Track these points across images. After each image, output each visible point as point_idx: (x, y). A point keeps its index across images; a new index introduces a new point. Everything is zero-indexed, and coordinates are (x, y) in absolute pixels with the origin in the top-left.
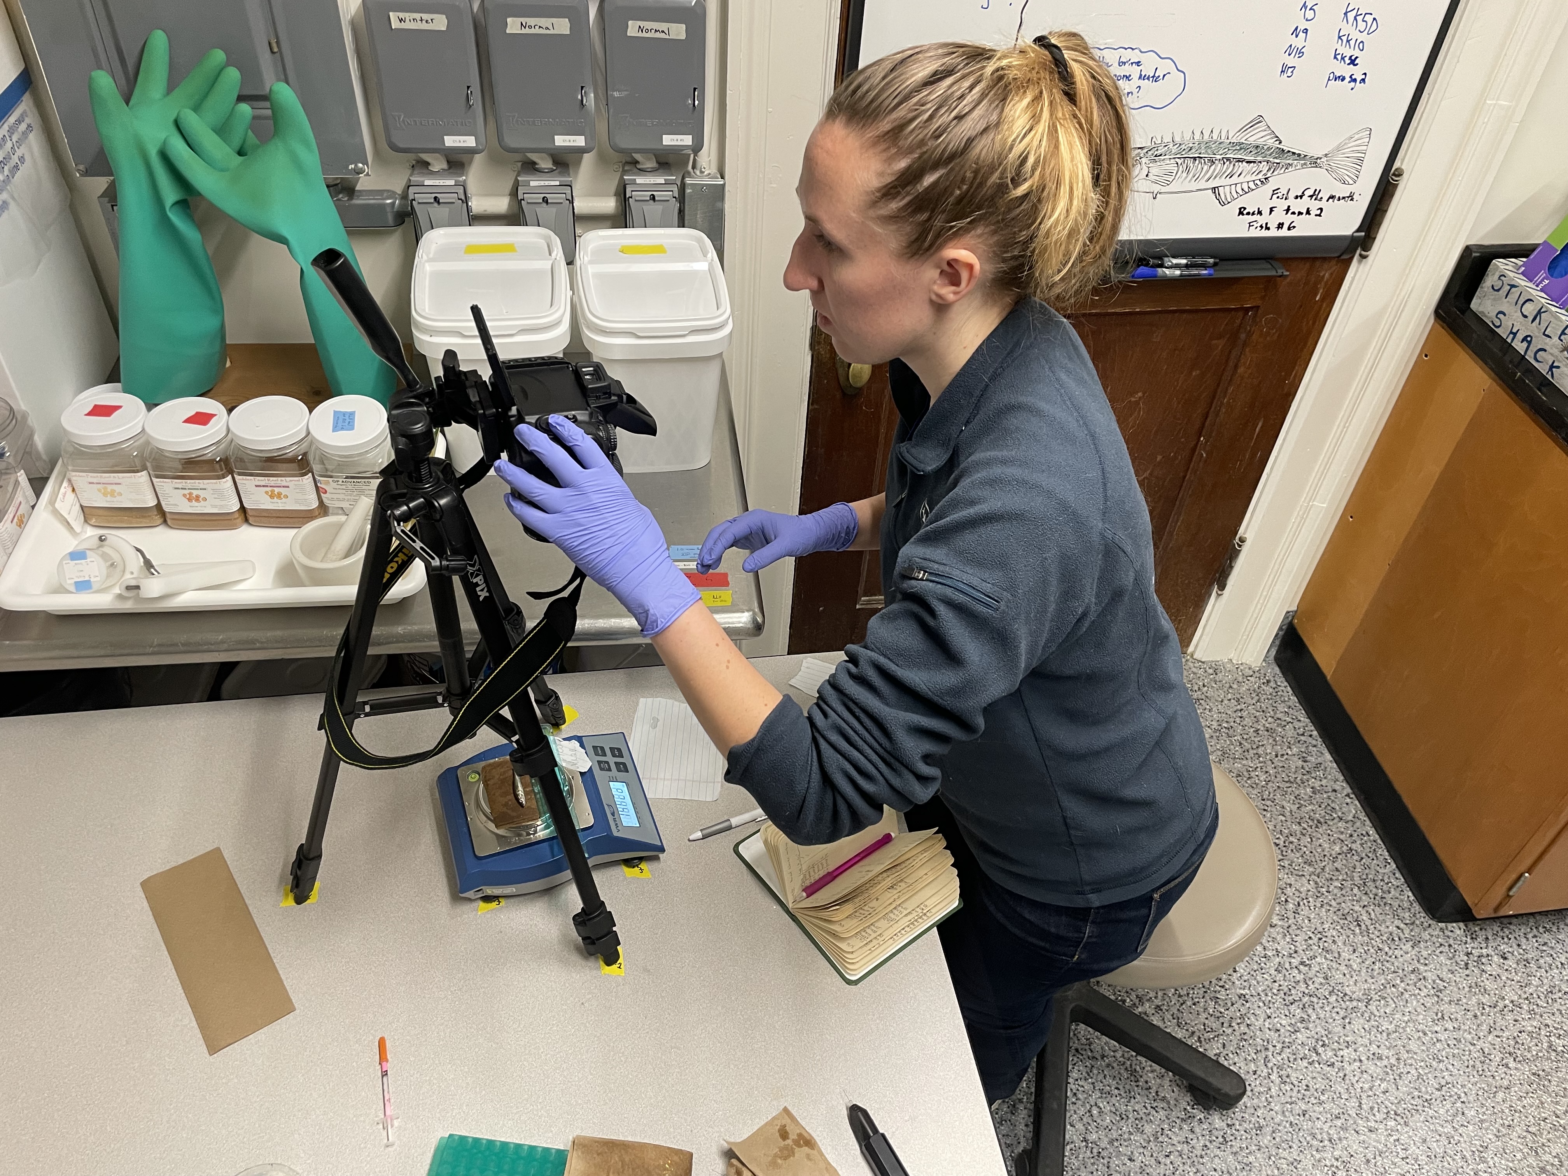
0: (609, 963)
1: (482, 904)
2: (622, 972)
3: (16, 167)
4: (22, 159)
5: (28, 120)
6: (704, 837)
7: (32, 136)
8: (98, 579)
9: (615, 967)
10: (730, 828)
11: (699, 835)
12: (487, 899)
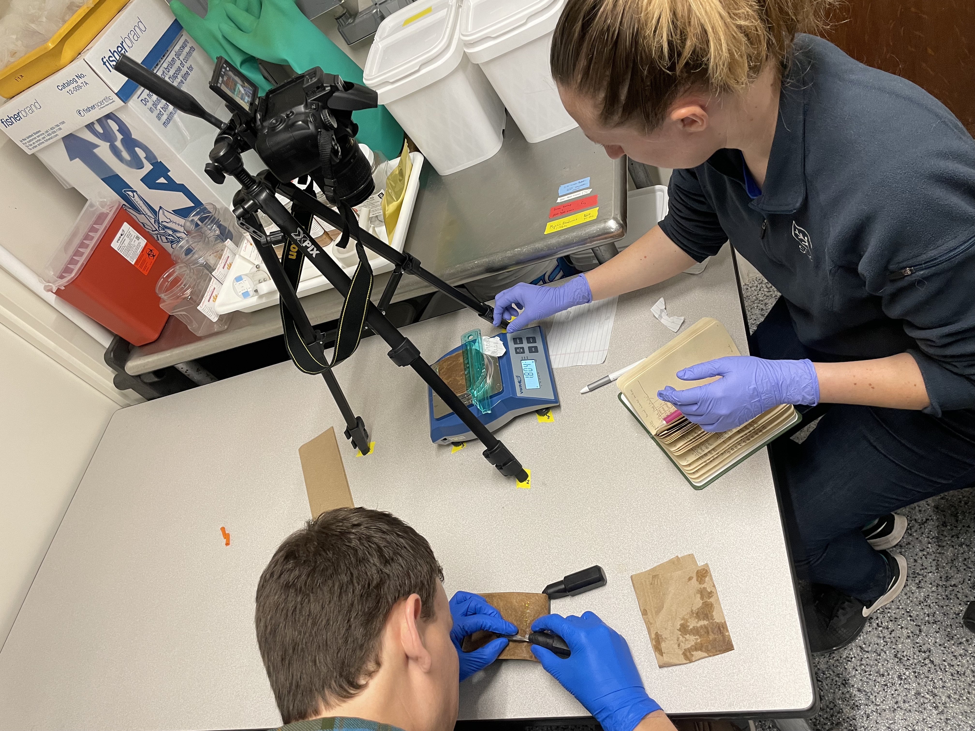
0: (521, 481)
1: (454, 447)
2: (529, 486)
3: (187, 74)
4: (190, 68)
5: (189, 45)
6: (591, 390)
7: (195, 54)
8: (251, 289)
9: (525, 483)
10: (610, 382)
11: (586, 389)
12: (456, 444)
